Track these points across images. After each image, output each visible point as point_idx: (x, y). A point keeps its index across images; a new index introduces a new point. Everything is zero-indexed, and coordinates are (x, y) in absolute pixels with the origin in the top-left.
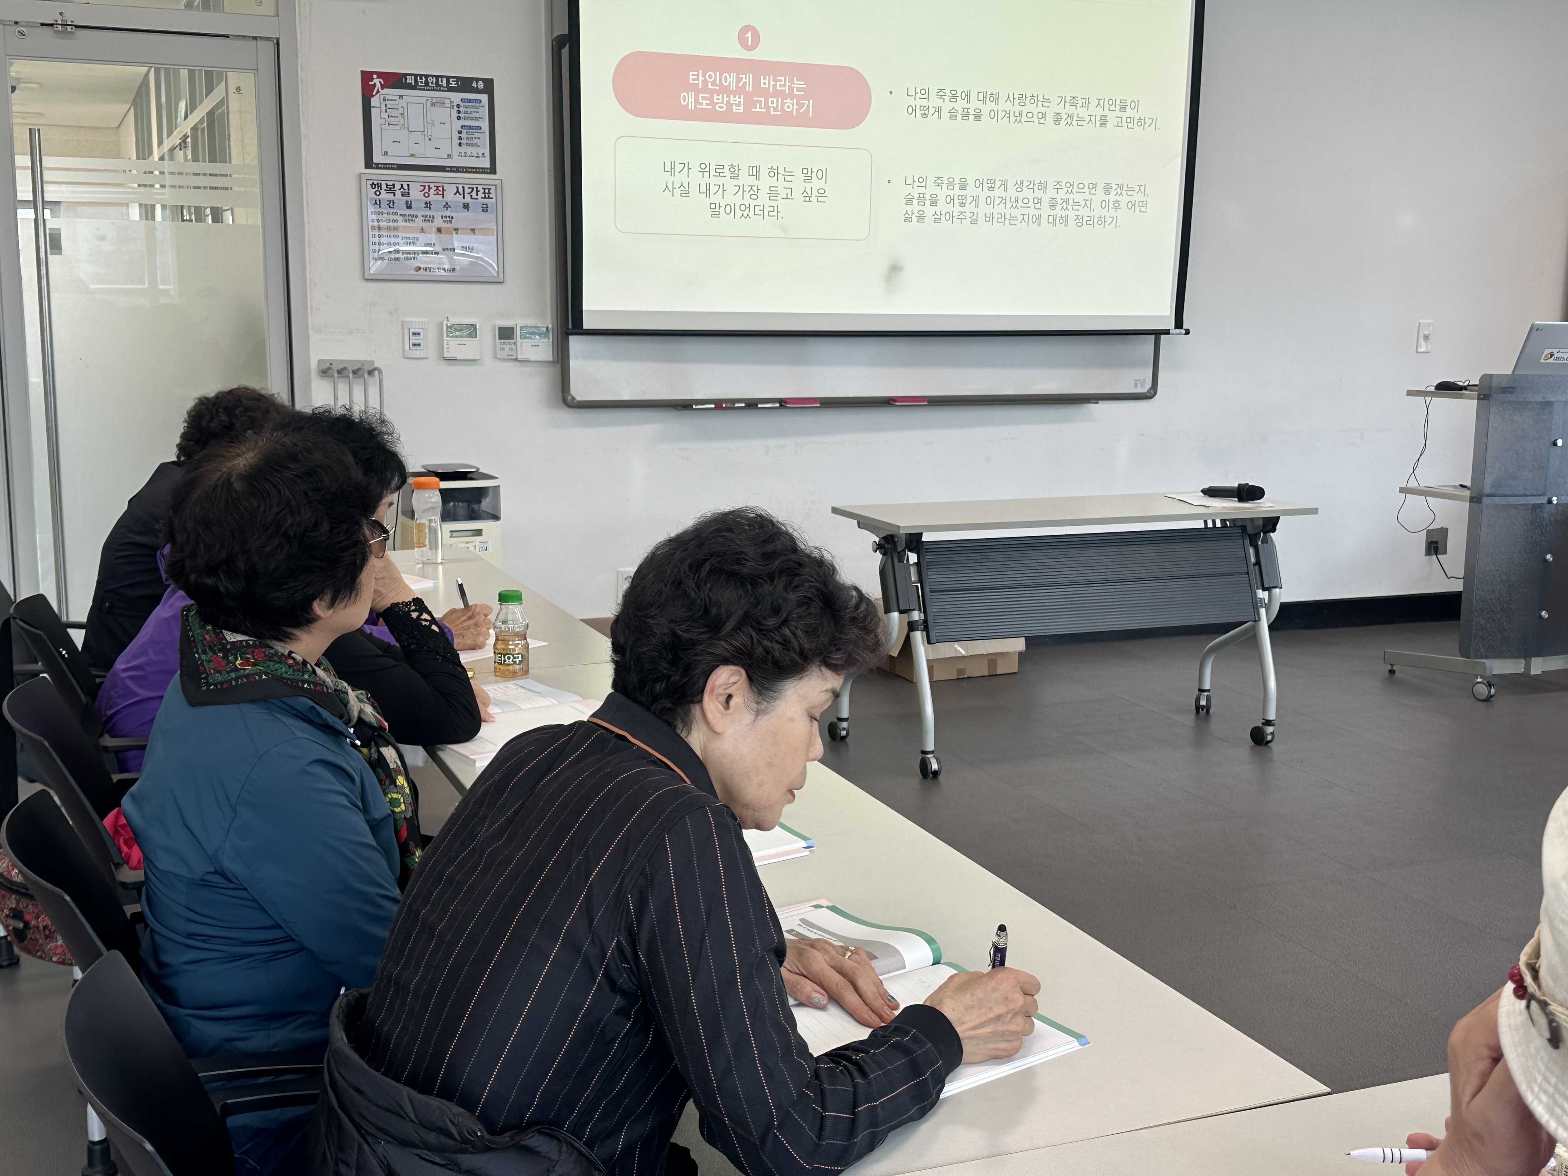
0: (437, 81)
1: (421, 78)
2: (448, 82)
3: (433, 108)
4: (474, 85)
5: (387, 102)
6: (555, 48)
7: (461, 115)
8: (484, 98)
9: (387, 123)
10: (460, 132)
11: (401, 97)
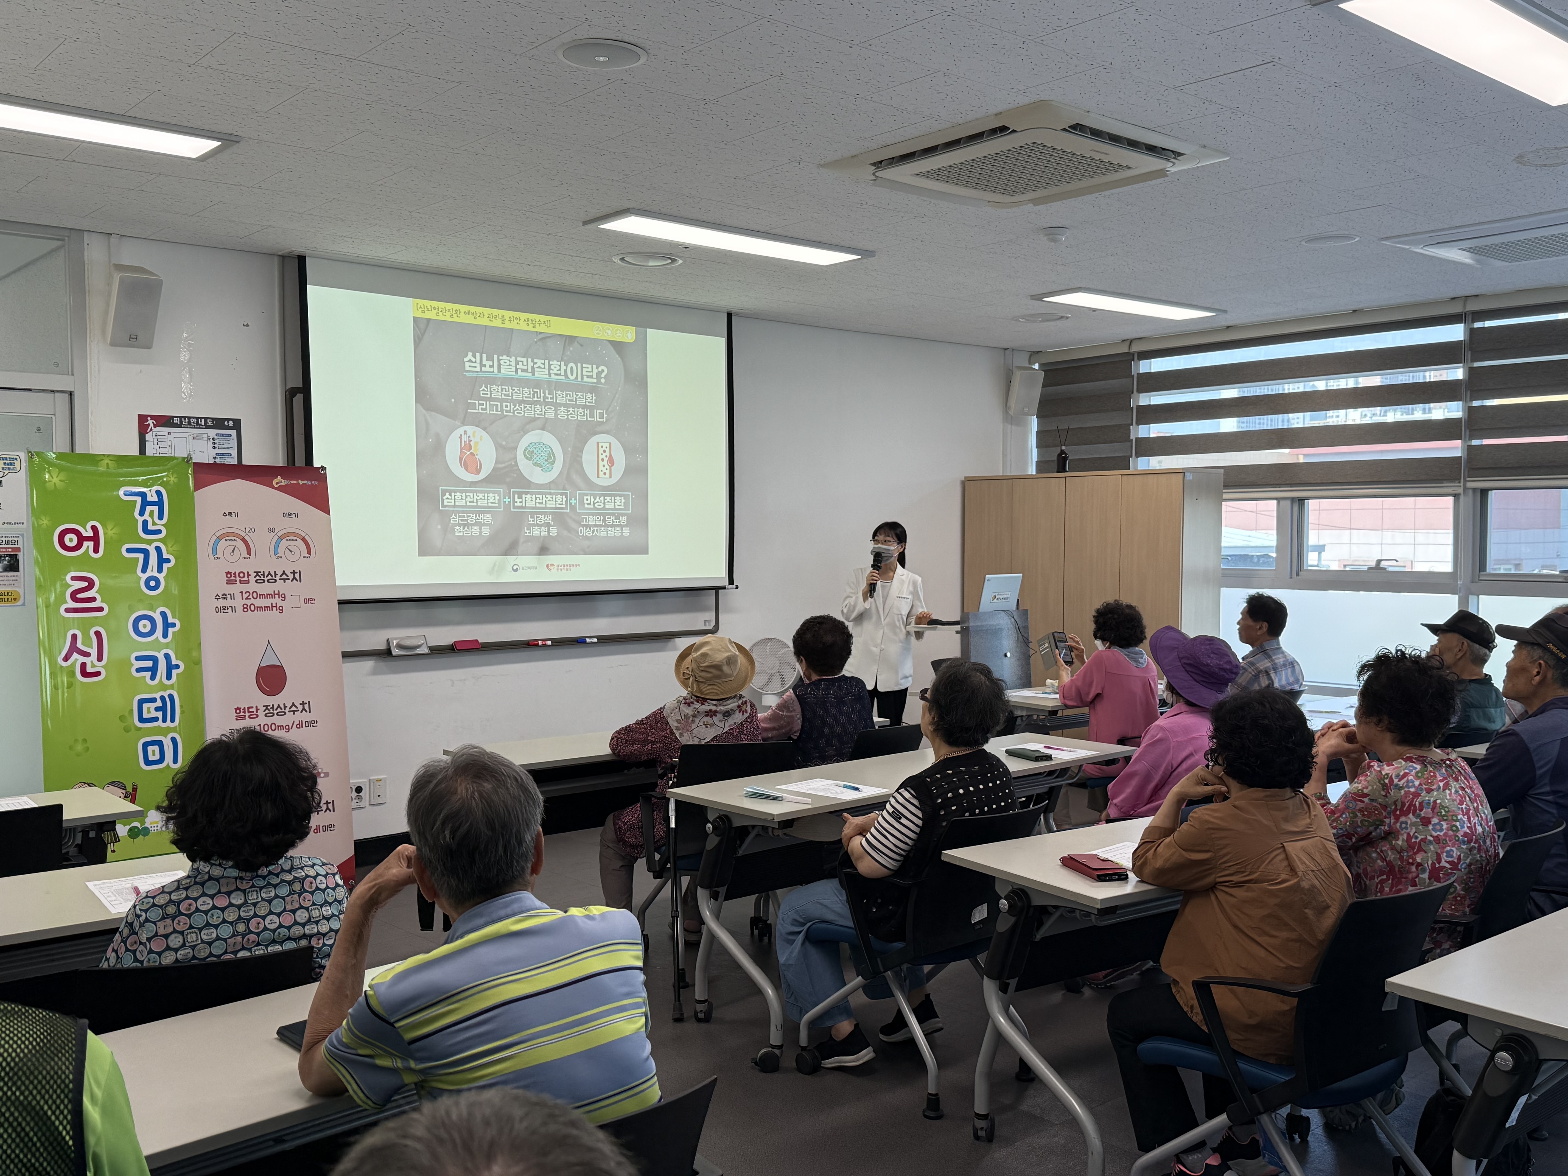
0: (197, 422)
1: (185, 420)
2: (206, 422)
3: (194, 441)
4: (226, 423)
5: (159, 437)
6: (288, 397)
7: (216, 446)
8: (234, 433)
9: (158, 452)
10: (215, 458)
11: (169, 433)
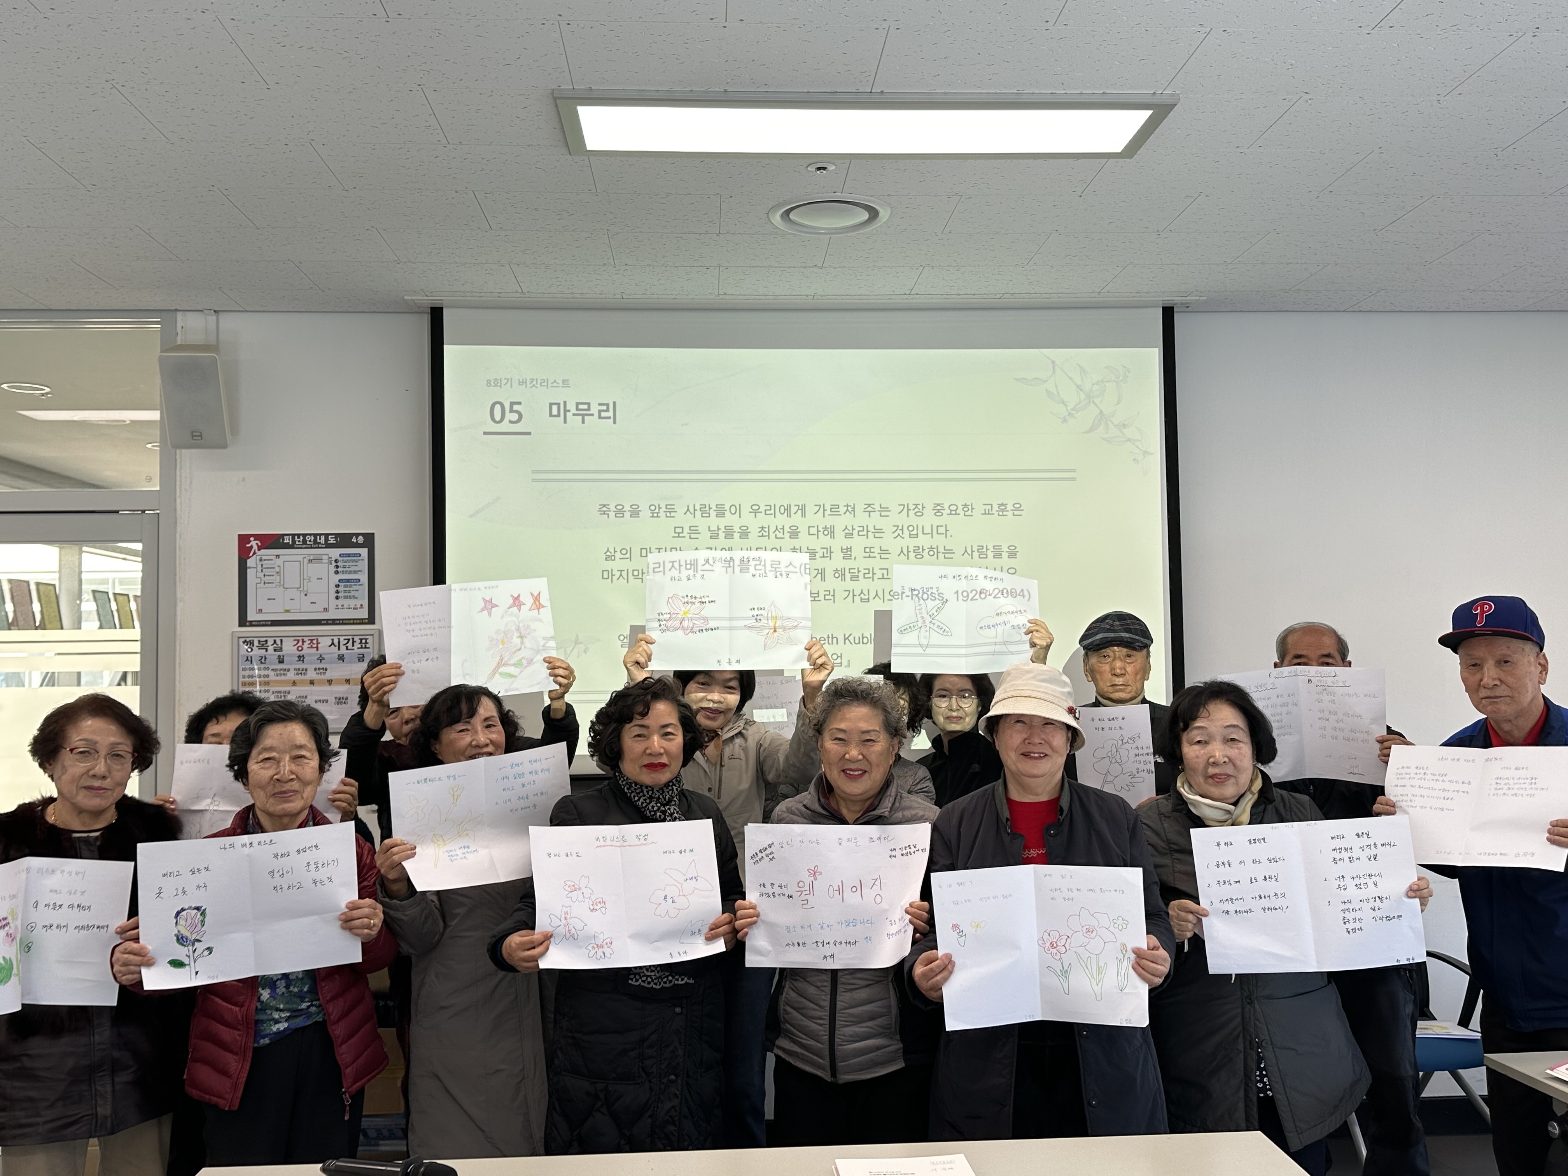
0: (315, 540)
1: (299, 538)
2: (326, 539)
3: (310, 565)
4: (354, 540)
5: (264, 562)
7: (339, 569)
8: (364, 552)
9: (263, 582)
10: (337, 586)
11: (278, 556)
